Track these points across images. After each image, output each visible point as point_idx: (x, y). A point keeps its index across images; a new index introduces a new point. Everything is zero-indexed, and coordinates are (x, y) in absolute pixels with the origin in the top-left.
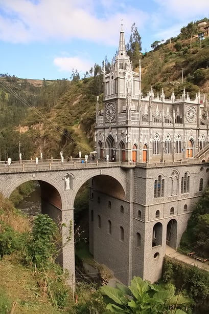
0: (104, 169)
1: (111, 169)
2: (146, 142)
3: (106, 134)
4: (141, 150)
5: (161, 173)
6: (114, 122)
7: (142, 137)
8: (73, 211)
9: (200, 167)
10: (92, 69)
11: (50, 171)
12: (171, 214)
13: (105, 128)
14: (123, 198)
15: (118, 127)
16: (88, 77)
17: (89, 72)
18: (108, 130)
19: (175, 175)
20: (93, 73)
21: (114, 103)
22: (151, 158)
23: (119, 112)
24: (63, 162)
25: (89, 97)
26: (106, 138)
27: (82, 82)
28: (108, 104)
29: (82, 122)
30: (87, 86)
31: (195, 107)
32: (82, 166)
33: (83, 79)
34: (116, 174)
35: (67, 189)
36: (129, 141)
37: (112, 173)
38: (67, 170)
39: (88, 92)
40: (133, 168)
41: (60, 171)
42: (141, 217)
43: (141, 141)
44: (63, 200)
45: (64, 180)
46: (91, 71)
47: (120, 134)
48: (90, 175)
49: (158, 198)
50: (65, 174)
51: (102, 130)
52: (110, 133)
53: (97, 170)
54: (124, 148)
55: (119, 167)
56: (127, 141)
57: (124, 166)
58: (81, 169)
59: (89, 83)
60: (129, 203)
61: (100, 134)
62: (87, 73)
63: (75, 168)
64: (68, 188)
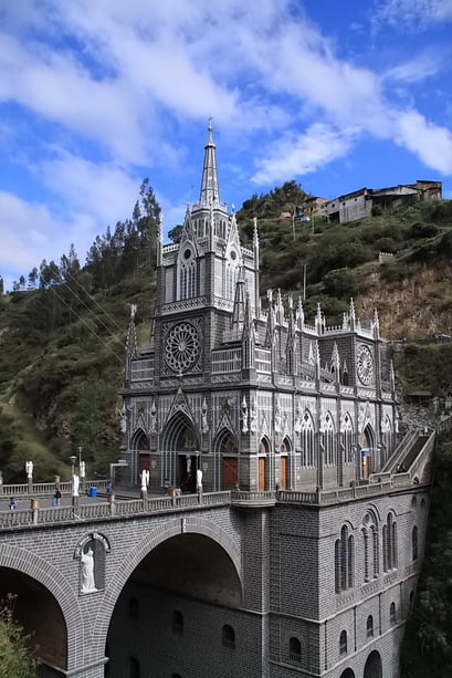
0: (191, 516)
1: (208, 513)
2: (287, 432)
3: (164, 410)
4: (277, 457)
5: (346, 518)
6: (193, 376)
7: (279, 419)
8: (101, 670)
9: (410, 497)
10: (35, 270)
11: (36, 529)
12: (368, 636)
13: (159, 394)
14: (235, 602)
15: (211, 390)
16: (24, 288)
17: (27, 278)
18: (171, 398)
19: (370, 523)
20: (38, 281)
21: (195, 322)
22: (299, 477)
23: (212, 348)
24: (76, 494)
25: (25, 335)
26: (163, 421)
27: (8, 300)
28: (173, 324)
29: (21, 389)
30: (23, 308)
31: (370, 347)
32: (131, 506)
33: (12, 294)
34: (220, 528)
35: (85, 590)
36: (253, 429)
37: (212, 526)
38: (88, 524)
39: (25, 324)
40: (268, 510)
41: (66, 526)
42: (299, 660)
43: (277, 429)
44: (74, 635)
45: (79, 558)
46: (33, 276)
47: (217, 408)
48: (152, 535)
49: (343, 593)
50: (82, 536)
51: (148, 399)
52: (180, 408)
53: (173, 519)
54: (236, 451)
55: (226, 506)
56: (245, 430)
57: (244, 503)
58: (131, 519)
59: (27, 301)
60: (261, 616)
61: (142, 410)
62: (22, 280)
63: (113, 516)
64: (89, 587)
